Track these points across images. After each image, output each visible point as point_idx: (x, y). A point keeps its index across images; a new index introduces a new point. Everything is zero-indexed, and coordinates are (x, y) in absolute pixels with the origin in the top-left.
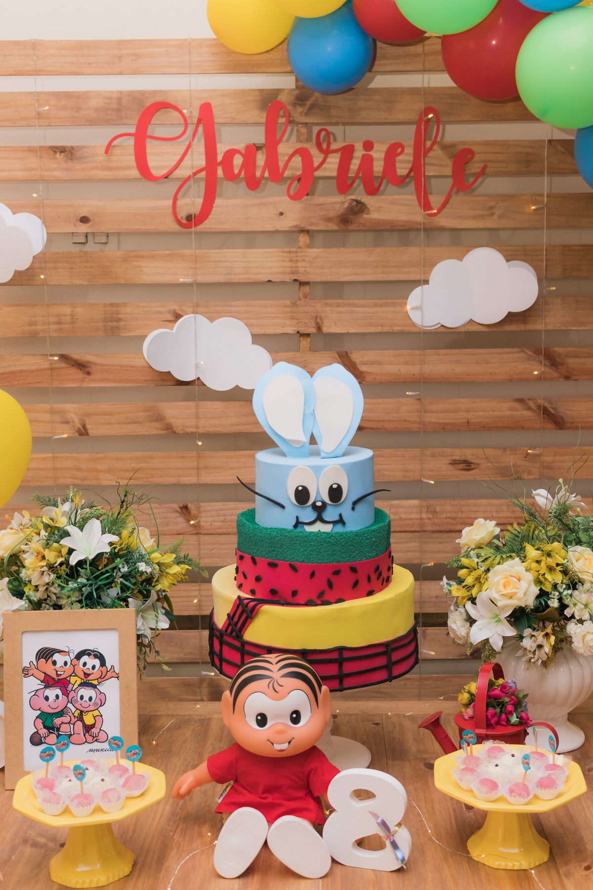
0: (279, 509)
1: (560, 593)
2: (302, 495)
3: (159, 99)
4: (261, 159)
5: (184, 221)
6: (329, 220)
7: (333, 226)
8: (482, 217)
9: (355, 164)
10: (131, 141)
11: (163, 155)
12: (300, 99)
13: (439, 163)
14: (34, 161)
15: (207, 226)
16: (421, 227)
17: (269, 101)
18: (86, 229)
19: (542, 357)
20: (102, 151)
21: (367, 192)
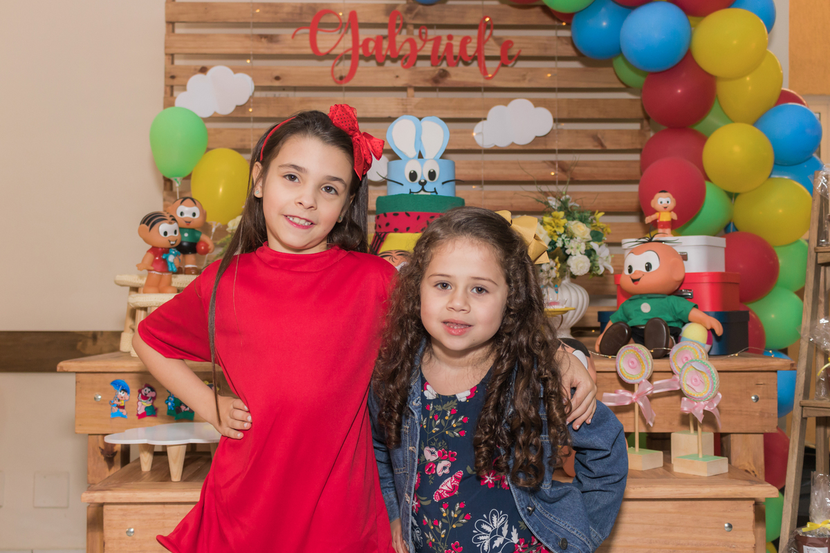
0: (400, 186)
1: (563, 240)
2: (413, 176)
3: (325, 8)
4: (385, 44)
5: (338, 80)
6: (427, 81)
7: (428, 85)
8: (519, 81)
9: (442, 48)
10: (307, 31)
11: (326, 41)
12: (409, 10)
13: (493, 49)
14: (248, 43)
15: (352, 83)
16: (482, 86)
17: (391, 10)
18: (278, 85)
19: (557, 166)
20: (290, 37)
21: (448, 65)
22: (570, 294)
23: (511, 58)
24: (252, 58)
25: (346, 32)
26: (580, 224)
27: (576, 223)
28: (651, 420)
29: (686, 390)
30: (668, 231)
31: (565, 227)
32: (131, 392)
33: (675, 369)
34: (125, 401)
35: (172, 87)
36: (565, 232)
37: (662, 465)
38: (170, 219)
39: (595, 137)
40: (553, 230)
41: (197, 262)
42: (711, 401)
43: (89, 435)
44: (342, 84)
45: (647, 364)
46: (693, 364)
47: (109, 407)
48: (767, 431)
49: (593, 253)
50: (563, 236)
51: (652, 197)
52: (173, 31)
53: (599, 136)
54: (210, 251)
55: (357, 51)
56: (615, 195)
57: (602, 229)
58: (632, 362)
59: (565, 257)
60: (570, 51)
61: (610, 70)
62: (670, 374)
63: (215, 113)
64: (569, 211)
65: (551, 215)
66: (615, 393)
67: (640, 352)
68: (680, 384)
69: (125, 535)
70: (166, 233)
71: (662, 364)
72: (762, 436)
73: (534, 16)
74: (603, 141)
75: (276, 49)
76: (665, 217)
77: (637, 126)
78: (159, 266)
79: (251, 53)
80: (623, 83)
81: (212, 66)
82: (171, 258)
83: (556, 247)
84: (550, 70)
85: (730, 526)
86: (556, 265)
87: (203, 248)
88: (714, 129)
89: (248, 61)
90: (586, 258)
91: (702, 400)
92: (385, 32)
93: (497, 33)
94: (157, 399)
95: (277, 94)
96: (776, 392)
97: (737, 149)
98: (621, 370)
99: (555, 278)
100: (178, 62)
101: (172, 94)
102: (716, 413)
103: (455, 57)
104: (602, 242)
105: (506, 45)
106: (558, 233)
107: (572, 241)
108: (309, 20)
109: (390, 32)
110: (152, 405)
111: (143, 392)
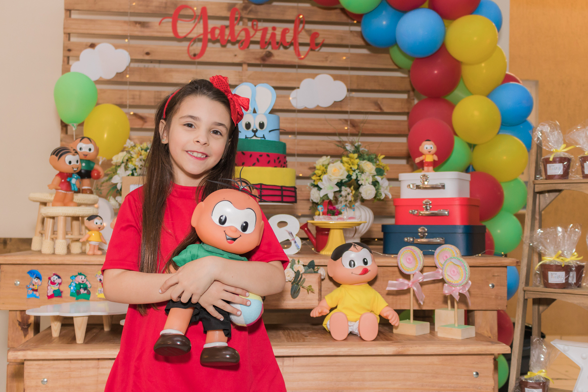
1: (357, 174)
2: (248, 125)
3: (184, 4)
4: (227, 32)
5: (192, 56)
6: (257, 59)
7: (258, 62)
8: (323, 61)
9: (268, 36)
10: (171, 20)
11: (184, 28)
12: (245, 8)
13: (304, 38)
14: (126, 27)
15: (202, 59)
16: (296, 64)
17: (232, 8)
18: (148, 58)
19: (349, 123)
20: (158, 24)
21: (273, 48)
22: (361, 213)
23: (318, 45)
24: (129, 38)
25: (199, 22)
26: (368, 163)
27: (365, 163)
28: (422, 300)
29: (447, 278)
30: (431, 168)
31: (358, 165)
32: (42, 279)
33: (438, 265)
34: (38, 285)
35: (68, 58)
36: (358, 169)
37: (429, 332)
38: (73, 152)
39: (376, 103)
40: (350, 167)
41: (91, 185)
42: (464, 286)
43: (10, 311)
44: (195, 60)
45: (420, 260)
46: (452, 260)
47: (26, 290)
48: (500, 309)
49: (377, 184)
50: (357, 171)
51: (420, 144)
52: (70, 16)
53: (379, 102)
54: (101, 177)
55: (207, 36)
56: (389, 144)
57: (383, 167)
58: (409, 259)
59: (358, 186)
60: (360, 42)
61: (387, 56)
62: (435, 268)
63: (101, 77)
64: (360, 154)
65: (348, 156)
66: (396, 280)
67: (415, 252)
68: (442, 274)
69: (40, 383)
70: (70, 162)
71: (429, 261)
72: (495, 313)
73: (334, 15)
74: (382, 106)
75: (147, 32)
76: (429, 158)
77: (405, 96)
78: (64, 186)
79: (129, 34)
80: (396, 65)
81: (99, 43)
82: (73, 181)
83: (351, 179)
84: (345, 54)
85: (477, 374)
86: (352, 192)
87: (96, 174)
88: (459, 99)
89: (127, 40)
90: (372, 187)
91: (458, 286)
92: (227, 23)
93: (308, 27)
94: (62, 284)
95: (147, 65)
96: (506, 281)
97: (476, 113)
98: (401, 264)
99: (350, 201)
100: (73, 39)
101: (68, 63)
102: (467, 295)
103: (278, 43)
104: (384, 176)
105: (314, 35)
106: (353, 169)
107: (363, 175)
108: (172, 12)
109: (231, 23)
110: (59, 289)
111: (52, 279)
